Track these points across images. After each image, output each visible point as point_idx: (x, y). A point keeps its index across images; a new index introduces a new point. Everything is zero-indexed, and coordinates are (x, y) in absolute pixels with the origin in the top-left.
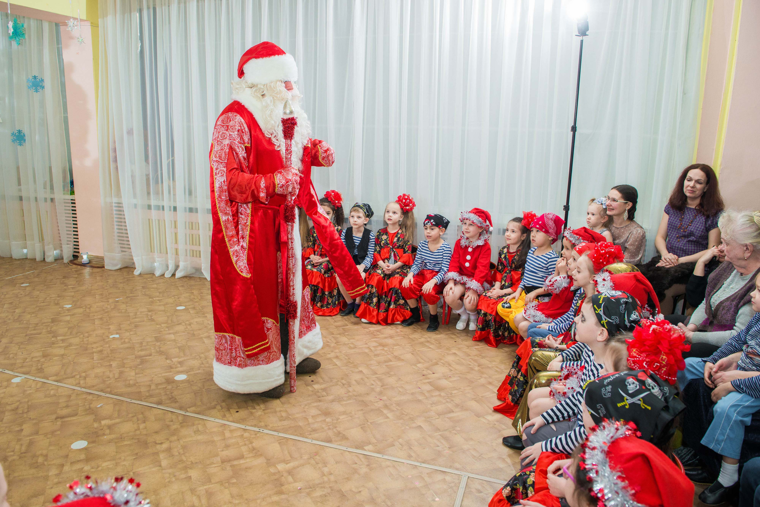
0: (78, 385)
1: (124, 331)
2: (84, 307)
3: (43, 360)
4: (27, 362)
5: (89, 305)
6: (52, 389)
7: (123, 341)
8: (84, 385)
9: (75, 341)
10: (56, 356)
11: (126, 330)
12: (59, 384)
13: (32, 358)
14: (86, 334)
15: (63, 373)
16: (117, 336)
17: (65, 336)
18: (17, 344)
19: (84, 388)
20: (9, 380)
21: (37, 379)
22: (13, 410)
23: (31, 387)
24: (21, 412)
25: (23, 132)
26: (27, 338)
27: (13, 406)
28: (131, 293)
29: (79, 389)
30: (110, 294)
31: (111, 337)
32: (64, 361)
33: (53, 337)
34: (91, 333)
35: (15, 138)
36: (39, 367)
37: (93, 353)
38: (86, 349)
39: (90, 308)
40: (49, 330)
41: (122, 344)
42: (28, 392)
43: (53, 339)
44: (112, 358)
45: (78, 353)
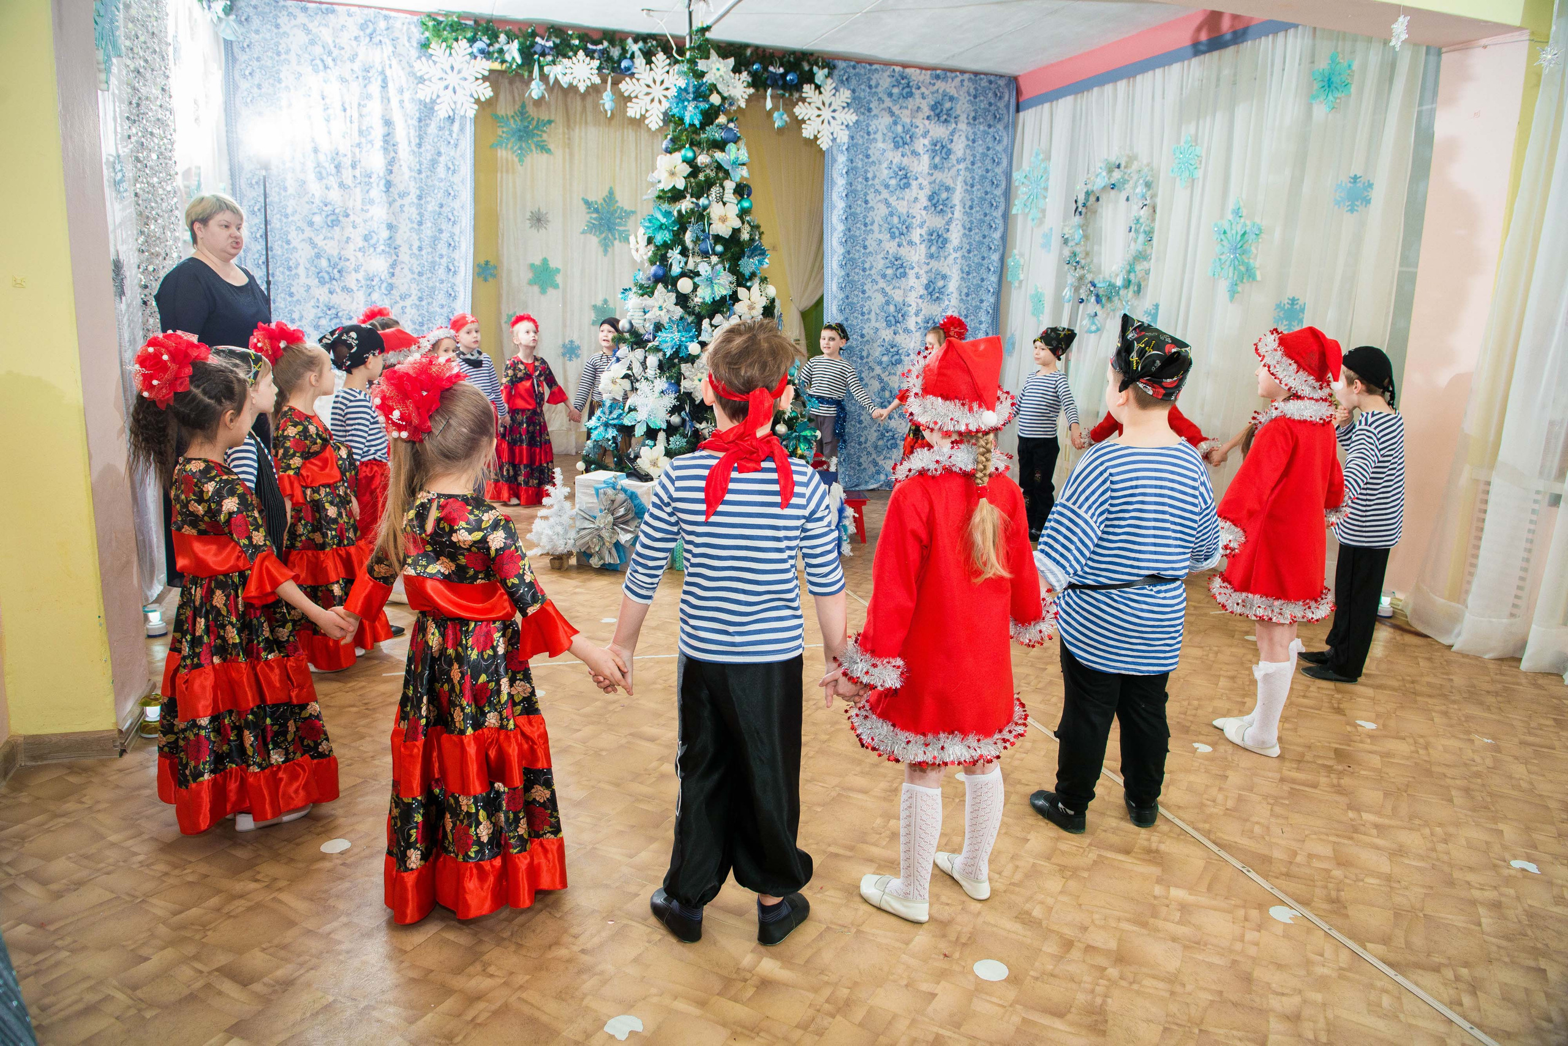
0: (1458, 1008)
1: (1548, 858)
2: (1411, 741)
3: (1337, 873)
4: (1299, 865)
5: (1422, 737)
6: (1384, 991)
7: (1556, 891)
8: (1474, 1016)
9: (1413, 840)
10: (1373, 874)
11: (1556, 857)
12: (1400, 979)
13: (1310, 856)
14: (1438, 830)
15: (1403, 941)
16: (1532, 868)
17: (1379, 813)
18: (1266, 797)
19: (1480, 1027)
20: (1262, 907)
21: (1334, 933)
22: (1288, 1017)
23: (1322, 955)
24: (1311, 1037)
25: (1300, 302)
26: (1286, 787)
27: (1290, 1003)
28: (1530, 734)
29: (1466, 1025)
30: (1468, 718)
31: (1517, 864)
32: (1398, 899)
33: (1350, 807)
34: (1452, 830)
35: (1281, 314)
36: (1334, 894)
37: (1473, 903)
38: (1451, 883)
39: (1426, 748)
40: (1335, 781)
41: (1557, 904)
42: (1320, 970)
43: (1351, 814)
44: (1539, 945)
45: (1431, 888)
